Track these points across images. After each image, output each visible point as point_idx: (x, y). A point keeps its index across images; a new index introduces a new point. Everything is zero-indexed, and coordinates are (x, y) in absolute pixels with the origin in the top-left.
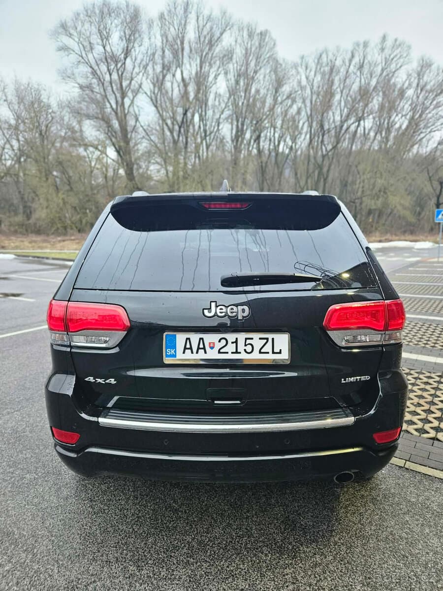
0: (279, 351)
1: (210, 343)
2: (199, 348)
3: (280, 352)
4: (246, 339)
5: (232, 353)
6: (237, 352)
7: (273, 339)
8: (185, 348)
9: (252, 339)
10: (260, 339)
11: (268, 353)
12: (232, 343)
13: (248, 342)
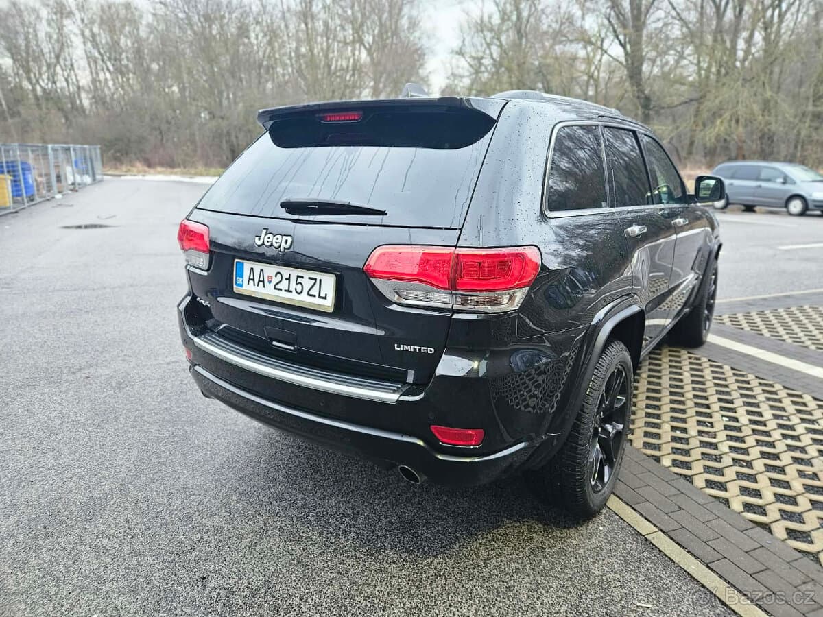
0: (324, 296)
1: (268, 277)
2: (259, 281)
3: (325, 298)
4: (298, 277)
5: (285, 291)
6: (289, 291)
7: (320, 280)
8: (250, 279)
9: (302, 277)
10: (310, 278)
11: (314, 296)
12: (286, 279)
13: (300, 280)
